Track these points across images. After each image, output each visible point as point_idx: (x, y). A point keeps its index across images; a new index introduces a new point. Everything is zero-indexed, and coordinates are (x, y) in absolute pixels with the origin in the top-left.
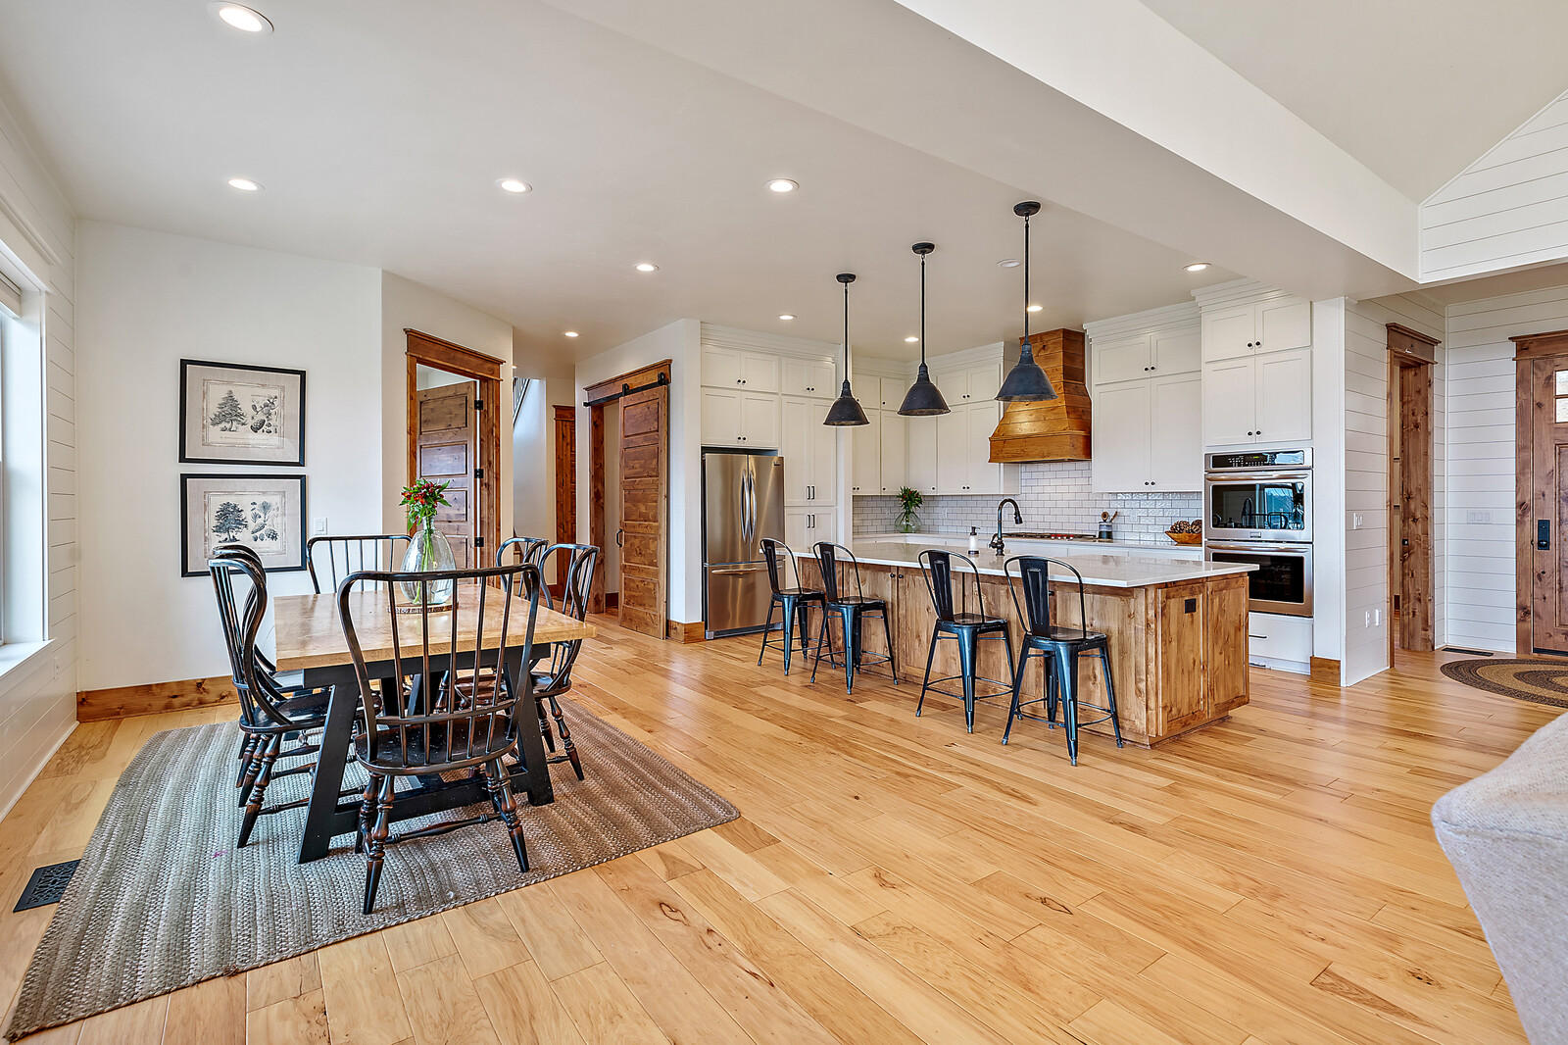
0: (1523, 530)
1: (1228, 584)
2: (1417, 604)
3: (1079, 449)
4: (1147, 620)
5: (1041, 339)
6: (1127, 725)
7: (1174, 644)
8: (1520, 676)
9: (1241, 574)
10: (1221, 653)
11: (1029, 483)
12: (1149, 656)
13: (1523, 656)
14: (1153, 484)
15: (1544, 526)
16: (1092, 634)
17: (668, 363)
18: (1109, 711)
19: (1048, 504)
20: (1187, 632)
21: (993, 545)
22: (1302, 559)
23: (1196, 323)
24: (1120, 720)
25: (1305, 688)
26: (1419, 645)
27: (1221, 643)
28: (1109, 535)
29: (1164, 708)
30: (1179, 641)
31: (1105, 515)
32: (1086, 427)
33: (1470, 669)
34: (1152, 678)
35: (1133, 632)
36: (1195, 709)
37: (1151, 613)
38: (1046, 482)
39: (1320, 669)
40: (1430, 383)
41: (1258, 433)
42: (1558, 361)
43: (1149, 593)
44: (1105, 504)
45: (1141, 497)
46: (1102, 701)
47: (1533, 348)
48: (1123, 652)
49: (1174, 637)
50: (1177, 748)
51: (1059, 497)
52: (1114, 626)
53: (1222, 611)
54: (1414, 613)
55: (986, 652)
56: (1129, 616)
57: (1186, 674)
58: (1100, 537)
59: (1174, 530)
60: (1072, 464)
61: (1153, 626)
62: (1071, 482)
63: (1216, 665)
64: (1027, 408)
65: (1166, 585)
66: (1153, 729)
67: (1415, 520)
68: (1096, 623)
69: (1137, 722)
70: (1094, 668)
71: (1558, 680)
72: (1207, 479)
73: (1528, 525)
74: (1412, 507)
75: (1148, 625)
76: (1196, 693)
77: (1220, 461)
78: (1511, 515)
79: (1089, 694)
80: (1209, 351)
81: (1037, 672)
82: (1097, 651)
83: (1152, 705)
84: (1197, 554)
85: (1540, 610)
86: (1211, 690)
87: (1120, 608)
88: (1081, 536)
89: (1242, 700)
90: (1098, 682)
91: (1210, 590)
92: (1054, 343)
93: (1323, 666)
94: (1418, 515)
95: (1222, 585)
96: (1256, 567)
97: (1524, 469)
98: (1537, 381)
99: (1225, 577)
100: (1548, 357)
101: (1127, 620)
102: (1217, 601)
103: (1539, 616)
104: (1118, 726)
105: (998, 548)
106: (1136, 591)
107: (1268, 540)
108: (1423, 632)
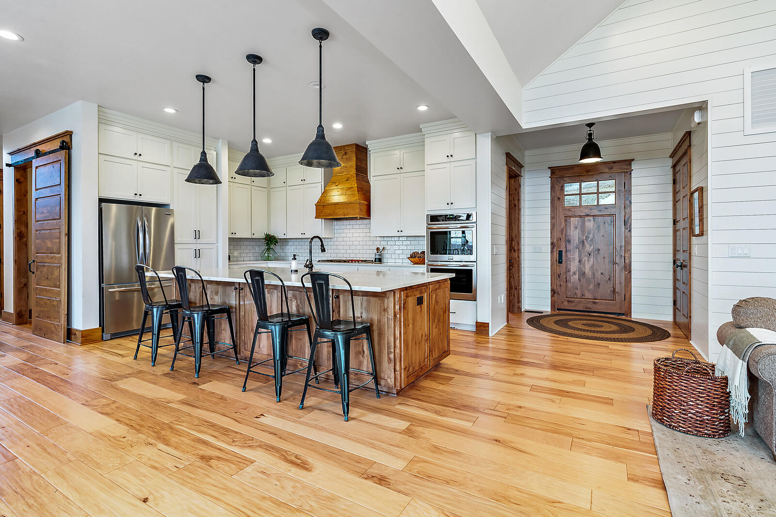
0: (553, 255)
1: (440, 286)
2: (515, 290)
3: (364, 212)
4: (395, 312)
5: (344, 148)
6: (383, 382)
7: (411, 326)
8: (556, 322)
9: (446, 280)
10: (436, 328)
11: (339, 231)
12: (396, 336)
13: (554, 313)
14: (401, 231)
15: (560, 252)
16: (362, 323)
17: (69, 134)
18: (372, 374)
19: (348, 243)
20: (418, 318)
21: (306, 266)
22: (472, 270)
23: (422, 144)
24: (379, 379)
25: (473, 339)
26: (516, 310)
27: (436, 321)
28: (379, 260)
29: (405, 369)
30: (413, 324)
31: (378, 249)
32: (368, 199)
33: (536, 321)
34: (398, 351)
35: (386, 320)
36: (422, 364)
37: (397, 307)
38: (347, 231)
39: (480, 328)
40: (520, 186)
41: (452, 203)
42: (565, 179)
43: (396, 294)
44: (378, 243)
45: (396, 239)
46: (368, 368)
47: (557, 172)
48: (381, 334)
49: (411, 321)
50: (413, 392)
51: (354, 239)
52: (375, 317)
53: (437, 302)
54: (514, 295)
55: (296, 338)
56: (384, 310)
57: (418, 344)
58: (375, 261)
59: (411, 257)
60: (361, 221)
61: (398, 316)
62: (361, 231)
63: (433, 337)
64: (336, 187)
65: (406, 289)
66: (398, 384)
67: (515, 251)
68: (364, 316)
69: (389, 380)
70: (363, 346)
71: (570, 323)
72: (428, 228)
73: (555, 253)
74: (513, 244)
75: (395, 316)
76: (423, 355)
77: (434, 218)
78: (548, 248)
79: (360, 363)
80: (429, 159)
81: (328, 351)
82: (364, 335)
83: (398, 368)
84: (423, 269)
85: (559, 291)
86: (431, 351)
87: (379, 305)
88: (365, 261)
89: (446, 353)
90: (365, 355)
91: (431, 290)
92: (351, 151)
93: (482, 326)
94: (516, 248)
95: (437, 287)
96: (453, 275)
97: (553, 227)
98: (557, 188)
99: (438, 282)
100: (562, 177)
101: (383, 313)
102: (434, 296)
103: (558, 294)
104: (377, 383)
105: (309, 268)
106: (388, 294)
107: (456, 261)
108: (518, 304)
